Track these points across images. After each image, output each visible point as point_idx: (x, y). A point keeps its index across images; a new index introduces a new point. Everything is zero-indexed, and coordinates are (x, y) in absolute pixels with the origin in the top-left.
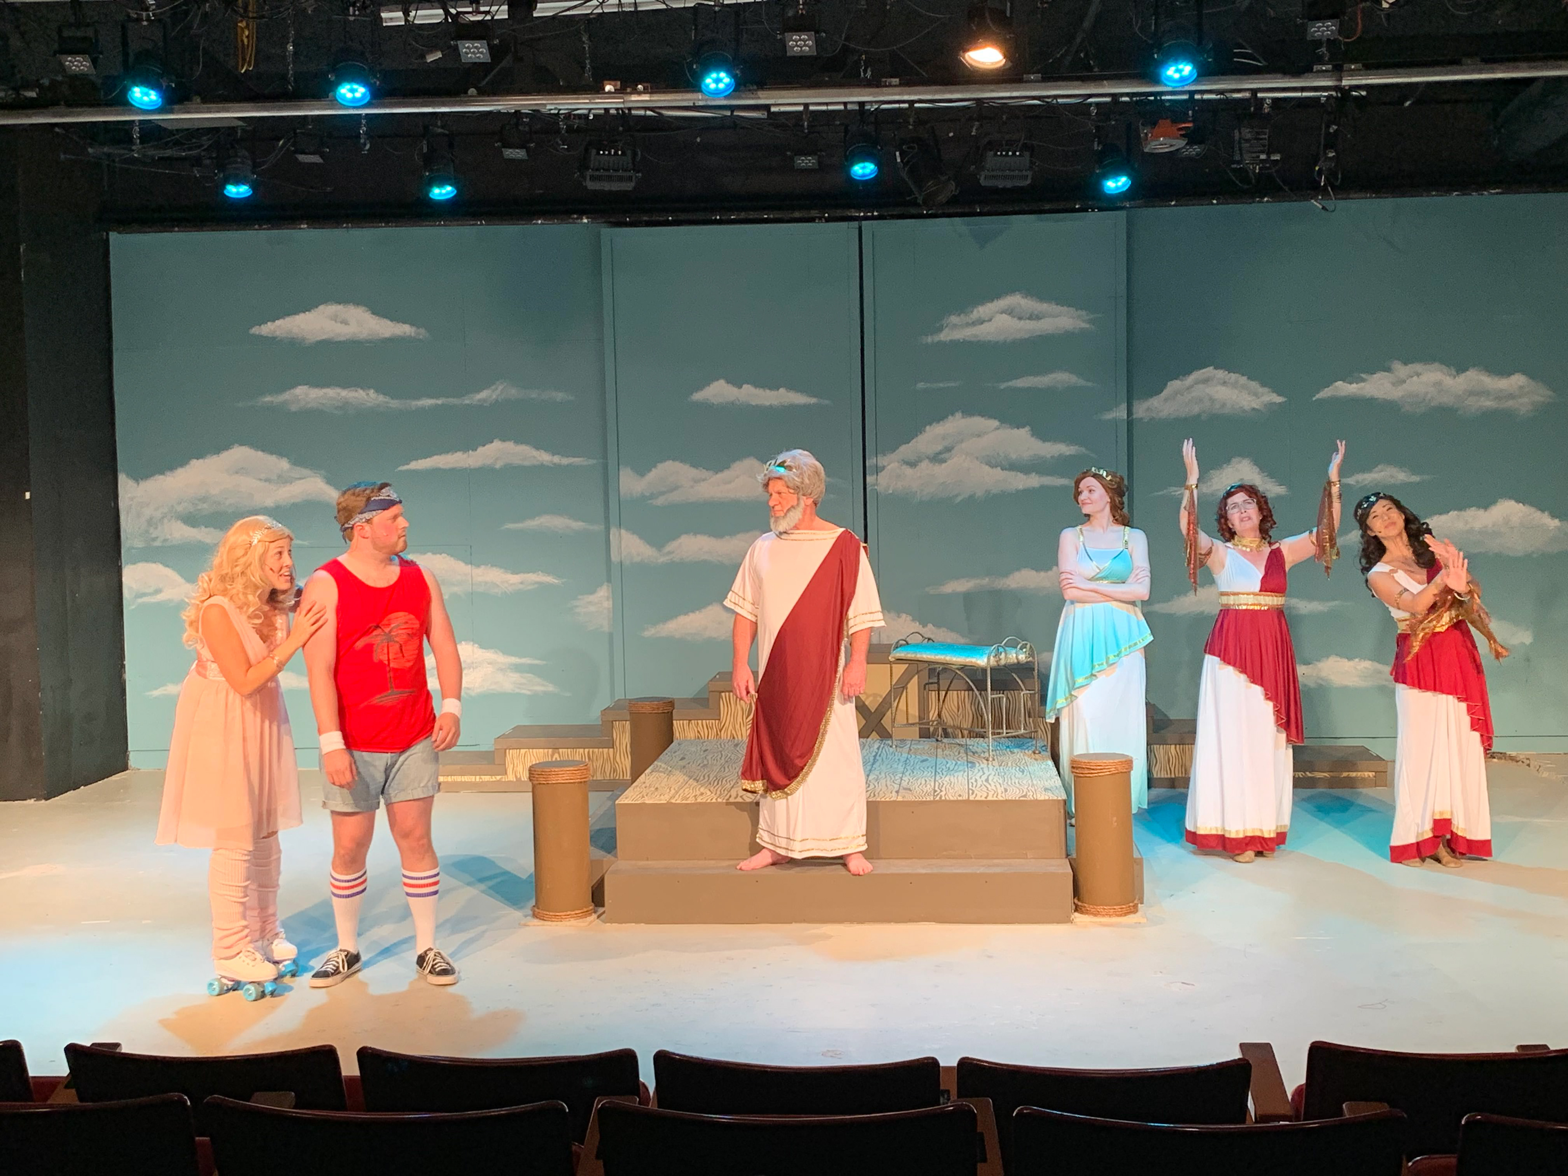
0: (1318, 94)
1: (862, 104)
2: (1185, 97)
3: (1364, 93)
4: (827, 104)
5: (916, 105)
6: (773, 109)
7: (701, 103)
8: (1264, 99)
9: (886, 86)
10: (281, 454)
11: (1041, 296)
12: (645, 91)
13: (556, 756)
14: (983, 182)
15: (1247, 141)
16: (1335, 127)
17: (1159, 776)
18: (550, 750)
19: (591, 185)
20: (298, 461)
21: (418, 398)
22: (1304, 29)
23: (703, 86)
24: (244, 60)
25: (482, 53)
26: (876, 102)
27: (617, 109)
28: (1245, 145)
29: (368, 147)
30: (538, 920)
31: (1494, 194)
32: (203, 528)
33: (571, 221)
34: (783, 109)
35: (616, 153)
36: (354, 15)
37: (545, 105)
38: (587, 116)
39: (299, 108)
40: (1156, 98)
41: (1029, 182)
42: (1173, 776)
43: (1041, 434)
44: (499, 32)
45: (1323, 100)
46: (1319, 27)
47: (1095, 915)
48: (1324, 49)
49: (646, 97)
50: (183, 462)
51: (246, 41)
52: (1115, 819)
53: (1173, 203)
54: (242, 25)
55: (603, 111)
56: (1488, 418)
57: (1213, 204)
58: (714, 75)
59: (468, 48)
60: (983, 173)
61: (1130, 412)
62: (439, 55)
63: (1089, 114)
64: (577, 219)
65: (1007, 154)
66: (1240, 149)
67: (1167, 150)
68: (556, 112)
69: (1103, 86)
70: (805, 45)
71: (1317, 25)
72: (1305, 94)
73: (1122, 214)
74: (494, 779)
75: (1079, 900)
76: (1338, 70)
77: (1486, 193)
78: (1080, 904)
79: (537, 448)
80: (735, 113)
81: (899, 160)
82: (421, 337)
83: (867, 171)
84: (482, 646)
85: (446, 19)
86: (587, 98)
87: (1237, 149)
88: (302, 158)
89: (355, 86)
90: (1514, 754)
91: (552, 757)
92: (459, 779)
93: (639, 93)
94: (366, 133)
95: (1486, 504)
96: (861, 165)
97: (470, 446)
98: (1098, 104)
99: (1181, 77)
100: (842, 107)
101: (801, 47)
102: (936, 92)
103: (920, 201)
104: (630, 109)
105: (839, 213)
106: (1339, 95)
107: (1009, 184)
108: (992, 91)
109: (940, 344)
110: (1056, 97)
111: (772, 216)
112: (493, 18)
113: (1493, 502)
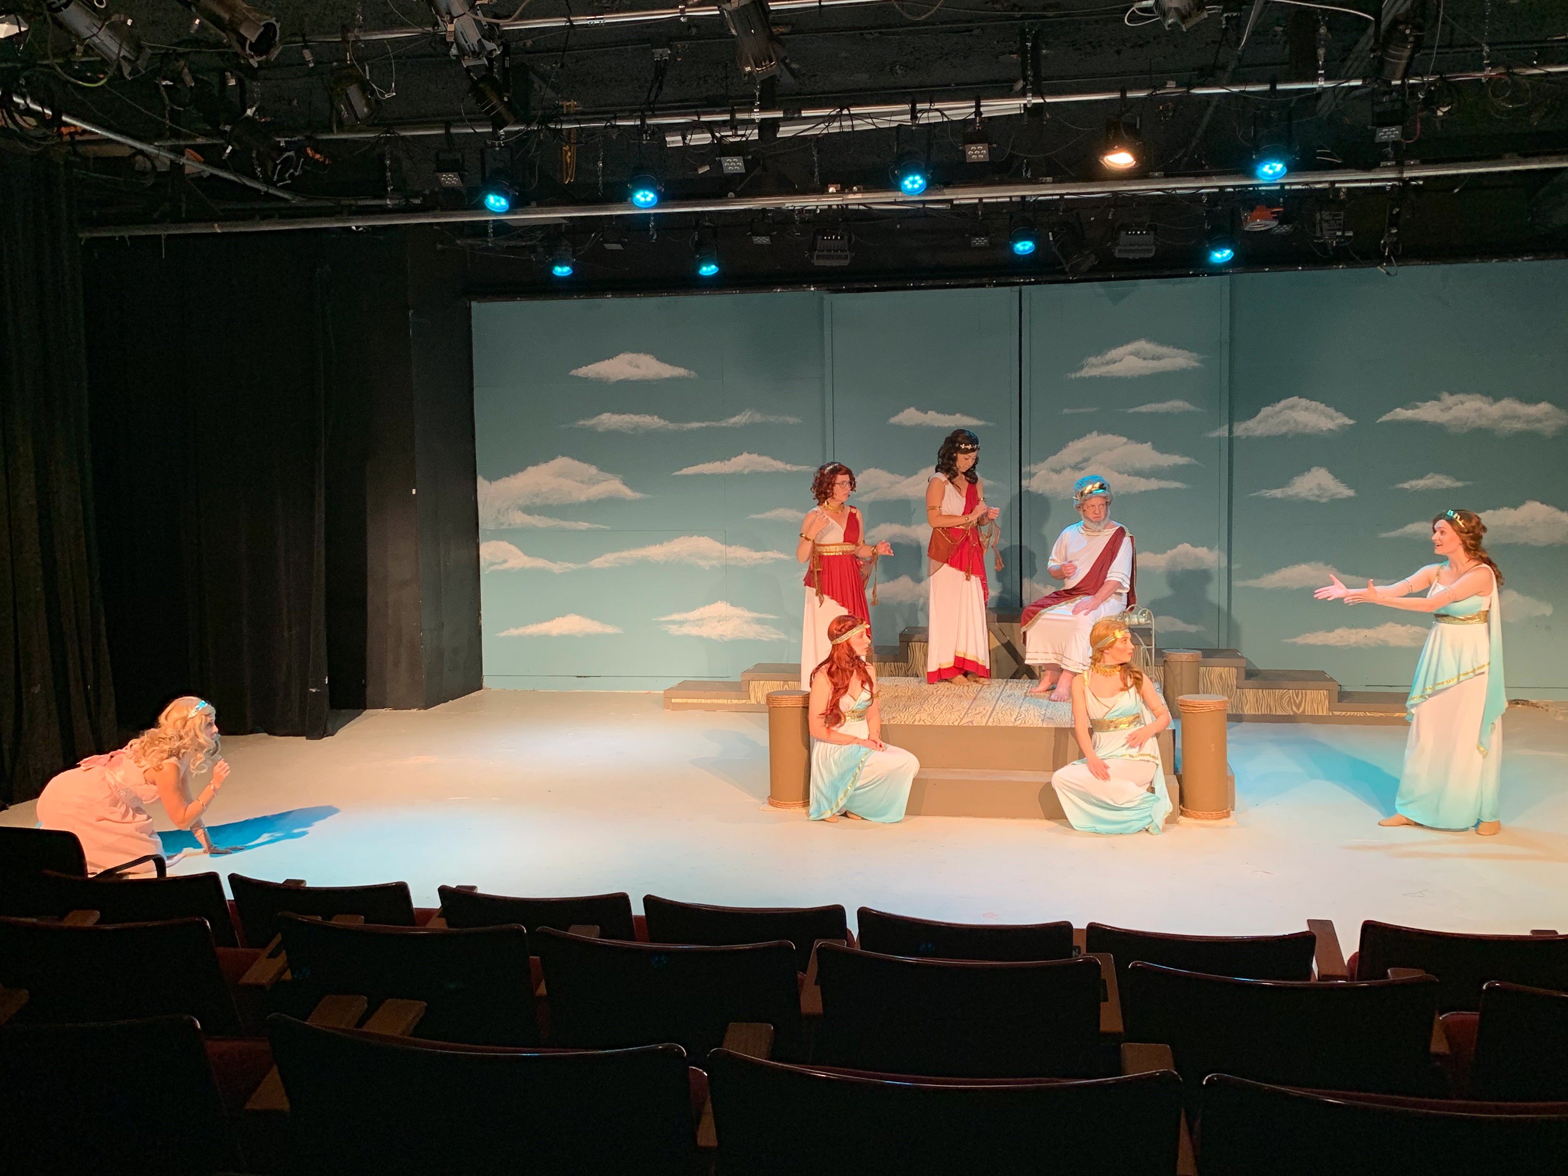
0: (1384, 184)
1: (1023, 197)
2: (1278, 188)
3: (1421, 183)
4: (997, 197)
5: (1066, 197)
6: (955, 202)
7: (900, 200)
8: (1339, 189)
9: (1042, 183)
10: (592, 463)
11: (1161, 343)
12: (859, 192)
13: (786, 686)
14: (1117, 255)
15: (1327, 221)
16: (1398, 210)
17: (1249, 713)
18: (782, 682)
19: (817, 262)
20: (602, 469)
21: (688, 422)
22: (1374, 133)
23: (902, 187)
24: (567, 174)
25: (738, 166)
26: (1034, 195)
27: (838, 205)
28: (1325, 225)
29: (655, 237)
30: (772, 807)
31: (1526, 260)
32: (536, 516)
33: (801, 289)
34: (963, 202)
35: (836, 238)
36: (646, 139)
37: (784, 204)
38: (815, 210)
39: (607, 210)
40: (1254, 189)
41: (1152, 255)
42: (1260, 713)
43: (1161, 447)
44: (751, 150)
45: (1388, 188)
46: (1385, 132)
47: (1196, 818)
48: (1389, 149)
49: (859, 196)
50: (522, 469)
51: (569, 160)
52: (1213, 745)
53: (1267, 269)
54: (567, 148)
55: (827, 207)
56: (1520, 435)
57: (1298, 270)
58: (911, 178)
59: (729, 162)
60: (1117, 248)
61: (1230, 431)
62: (707, 168)
63: (1201, 201)
64: (807, 287)
65: (1136, 233)
66: (1321, 229)
67: (1263, 229)
68: (792, 208)
69: (1212, 180)
70: (980, 154)
71: (1384, 130)
72: (1373, 184)
73: (1226, 278)
74: (741, 702)
75: (1183, 806)
76: (1400, 165)
77: (1520, 260)
78: (1184, 809)
79: (774, 459)
80: (926, 206)
81: (1051, 239)
82: (692, 377)
83: (1027, 248)
84: (732, 605)
85: (713, 141)
86: (814, 198)
87: (1318, 227)
88: (609, 246)
89: (647, 193)
90: (1534, 701)
91: (783, 688)
92: (716, 701)
93: (855, 193)
94: (653, 227)
95: (1515, 506)
96: (1023, 243)
97: (725, 457)
98: (1208, 194)
99: (1274, 173)
100: (1008, 199)
101: (977, 155)
102: (1080, 187)
103: (1067, 270)
104: (847, 205)
105: (1003, 280)
106: (1401, 184)
107: (1137, 256)
108: (1125, 185)
109: (1083, 380)
110: (1175, 189)
111: (952, 283)
112: (747, 139)
113: (1522, 503)
